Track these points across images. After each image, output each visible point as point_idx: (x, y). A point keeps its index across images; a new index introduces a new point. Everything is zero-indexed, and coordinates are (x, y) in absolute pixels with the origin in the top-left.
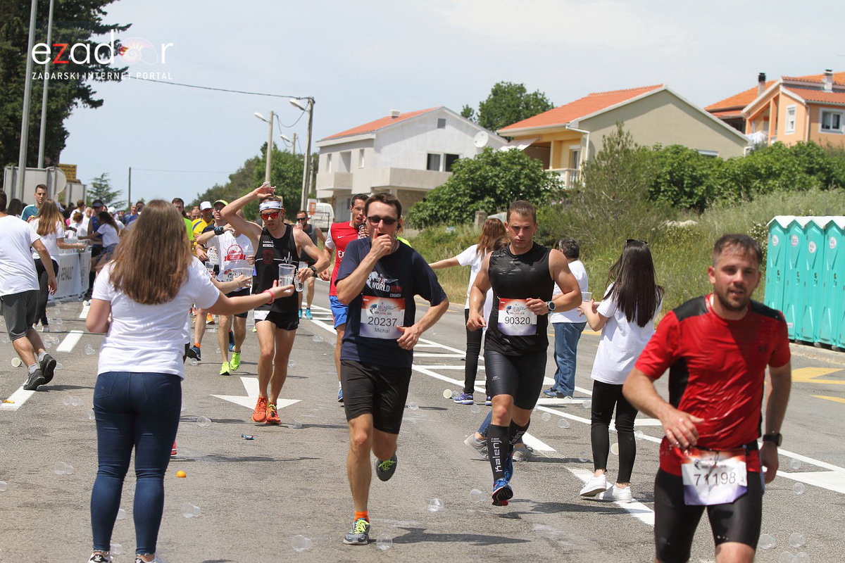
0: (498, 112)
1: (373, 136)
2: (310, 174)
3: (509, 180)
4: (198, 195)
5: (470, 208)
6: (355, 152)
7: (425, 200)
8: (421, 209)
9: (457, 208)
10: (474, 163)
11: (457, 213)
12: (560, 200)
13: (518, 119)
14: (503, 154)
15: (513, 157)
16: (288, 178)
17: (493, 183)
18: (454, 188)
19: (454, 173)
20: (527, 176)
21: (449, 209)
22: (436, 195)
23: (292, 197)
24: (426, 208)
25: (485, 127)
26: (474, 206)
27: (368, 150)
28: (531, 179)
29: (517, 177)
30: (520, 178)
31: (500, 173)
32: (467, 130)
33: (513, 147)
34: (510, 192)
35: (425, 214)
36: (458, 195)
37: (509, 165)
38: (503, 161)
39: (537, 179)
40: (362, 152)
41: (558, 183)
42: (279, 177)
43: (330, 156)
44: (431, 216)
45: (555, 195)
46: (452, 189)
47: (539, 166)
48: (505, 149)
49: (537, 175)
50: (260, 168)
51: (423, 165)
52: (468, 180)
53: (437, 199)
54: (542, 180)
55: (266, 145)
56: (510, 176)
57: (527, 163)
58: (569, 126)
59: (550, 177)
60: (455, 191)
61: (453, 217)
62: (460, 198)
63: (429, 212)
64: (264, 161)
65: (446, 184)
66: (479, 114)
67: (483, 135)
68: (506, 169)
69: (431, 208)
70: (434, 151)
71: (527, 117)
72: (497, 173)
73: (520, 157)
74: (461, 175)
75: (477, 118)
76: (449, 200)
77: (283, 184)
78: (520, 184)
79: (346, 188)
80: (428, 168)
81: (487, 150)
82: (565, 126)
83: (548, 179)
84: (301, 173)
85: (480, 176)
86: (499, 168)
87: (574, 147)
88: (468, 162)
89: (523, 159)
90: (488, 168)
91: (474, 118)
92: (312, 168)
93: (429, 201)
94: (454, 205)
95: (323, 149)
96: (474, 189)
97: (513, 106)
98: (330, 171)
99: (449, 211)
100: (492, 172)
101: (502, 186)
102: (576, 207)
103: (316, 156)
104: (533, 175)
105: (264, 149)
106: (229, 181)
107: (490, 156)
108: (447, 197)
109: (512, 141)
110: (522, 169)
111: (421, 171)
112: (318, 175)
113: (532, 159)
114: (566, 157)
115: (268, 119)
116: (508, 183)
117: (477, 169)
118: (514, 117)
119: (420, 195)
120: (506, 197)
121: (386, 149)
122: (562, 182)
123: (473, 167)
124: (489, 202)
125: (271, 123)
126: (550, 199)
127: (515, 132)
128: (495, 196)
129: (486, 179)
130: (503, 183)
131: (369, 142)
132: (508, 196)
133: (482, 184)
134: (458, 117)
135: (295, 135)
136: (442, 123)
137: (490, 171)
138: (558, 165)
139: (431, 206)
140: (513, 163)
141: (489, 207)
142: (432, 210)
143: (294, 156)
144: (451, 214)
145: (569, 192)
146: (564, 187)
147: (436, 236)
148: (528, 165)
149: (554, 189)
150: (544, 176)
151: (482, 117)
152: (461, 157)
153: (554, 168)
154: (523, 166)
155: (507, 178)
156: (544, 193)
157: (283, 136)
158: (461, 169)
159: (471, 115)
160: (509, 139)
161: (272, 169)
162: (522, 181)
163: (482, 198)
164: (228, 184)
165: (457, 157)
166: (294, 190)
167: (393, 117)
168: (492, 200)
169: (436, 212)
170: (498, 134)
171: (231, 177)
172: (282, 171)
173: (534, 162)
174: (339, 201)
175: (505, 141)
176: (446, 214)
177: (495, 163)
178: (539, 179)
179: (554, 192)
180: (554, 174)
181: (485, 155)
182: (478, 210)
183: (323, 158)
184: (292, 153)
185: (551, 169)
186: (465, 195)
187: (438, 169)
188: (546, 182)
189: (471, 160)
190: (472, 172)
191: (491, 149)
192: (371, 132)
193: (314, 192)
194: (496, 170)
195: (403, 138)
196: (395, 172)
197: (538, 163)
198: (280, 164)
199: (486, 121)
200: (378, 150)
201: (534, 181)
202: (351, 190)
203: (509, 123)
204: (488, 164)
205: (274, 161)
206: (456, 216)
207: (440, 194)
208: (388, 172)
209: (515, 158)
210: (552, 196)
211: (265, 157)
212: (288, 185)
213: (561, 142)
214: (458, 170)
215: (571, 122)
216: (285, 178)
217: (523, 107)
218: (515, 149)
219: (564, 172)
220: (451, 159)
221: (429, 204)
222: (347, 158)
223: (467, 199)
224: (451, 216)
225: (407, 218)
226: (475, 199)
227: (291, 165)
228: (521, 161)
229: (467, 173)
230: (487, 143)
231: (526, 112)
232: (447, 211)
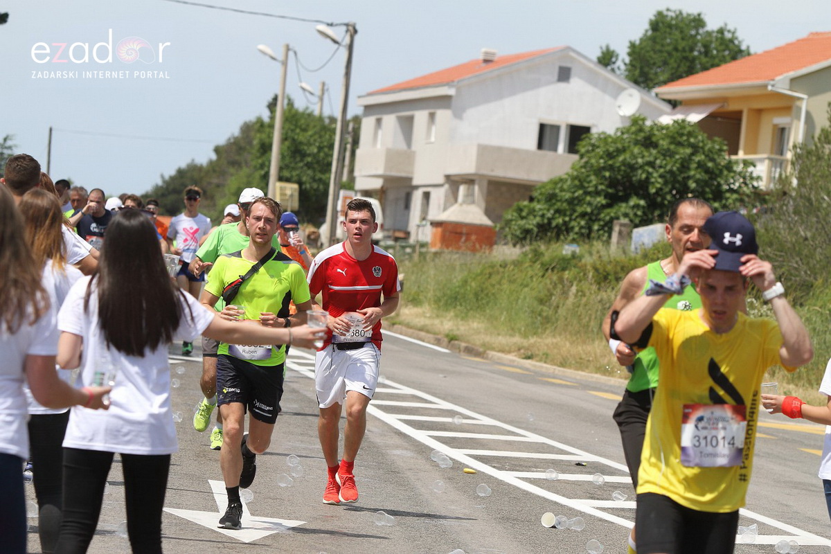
0: (657, 58)
1: (451, 91)
2: (345, 150)
3: (671, 172)
4: (162, 177)
5: (606, 215)
6: (421, 116)
7: (531, 199)
8: (524, 214)
9: (583, 215)
10: (615, 141)
11: (583, 223)
12: (754, 206)
13: (690, 71)
14: (662, 128)
15: (679, 134)
16: (309, 155)
17: (644, 176)
18: (579, 181)
19: (582, 156)
20: (700, 165)
21: (571, 215)
22: (551, 192)
23: (315, 186)
24: (532, 212)
25: (636, 82)
26: (612, 212)
27: (442, 114)
28: (707, 171)
29: (684, 166)
30: (689, 169)
31: (656, 159)
32: (605, 87)
33: (679, 117)
34: (670, 192)
35: (532, 223)
36: (587, 193)
37: (672, 147)
38: (663, 139)
39: (717, 172)
40: (432, 116)
41: (752, 178)
42: (295, 151)
43: (379, 121)
44: (540, 226)
45: (746, 199)
46: (577, 182)
47: (721, 150)
48: (667, 120)
49: (717, 165)
50: (264, 136)
51: (531, 142)
52: (604, 169)
53: (551, 198)
54: (725, 172)
55: (275, 99)
56: (672, 165)
57: (701, 144)
58: (773, 86)
59: (739, 168)
60: (581, 187)
61: (577, 229)
62: (588, 198)
63: (538, 219)
64: (271, 126)
65: (567, 174)
66: (627, 60)
67: (631, 95)
68: (667, 154)
69: (541, 213)
70: (550, 119)
71: (705, 68)
72: (651, 159)
73: (690, 134)
74: (593, 161)
75: (623, 67)
76: (572, 202)
77: (301, 164)
78: (689, 178)
79: (403, 174)
80: (540, 145)
81: (636, 121)
82: (765, 86)
83: (735, 172)
84: (331, 147)
85: (624, 163)
86: (654, 152)
87: (780, 120)
88: (605, 139)
89: (696, 137)
90: (636, 150)
91: (619, 68)
92: (350, 140)
93: (539, 201)
94: (579, 210)
95: (369, 109)
96: (612, 183)
97: (684, 50)
98: (379, 146)
99: (571, 220)
100: (643, 157)
101: (660, 180)
102: (778, 218)
103: (357, 120)
104: (710, 165)
105: (272, 106)
106: (214, 157)
107: (641, 130)
108: (567, 195)
109: (679, 108)
110: (693, 154)
111: (527, 152)
112: (358, 152)
113: (710, 137)
114: (766, 137)
115: (281, 57)
116: (668, 176)
117: (620, 151)
118: (683, 68)
119: (524, 190)
120: (664, 198)
121: (472, 113)
122: (759, 178)
123: (613, 148)
124: (637, 206)
125: (285, 63)
126: (738, 204)
127: (684, 92)
128: (646, 196)
129: (633, 168)
130: (661, 176)
131: (444, 101)
132: (669, 197)
133: (627, 177)
134: (592, 66)
135: (324, 84)
136: (564, 74)
137: (639, 156)
138: (752, 149)
139: (540, 209)
140: (680, 144)
141: (635, 215)
142: (543, 216)
143: (321, 118)
144: (573, 224)
145: (768, 194)
146: (762, 185)
147: (546, 258)
148: (702, 148)
149: (745, 189)
150: (729, 167)
151: (632, 66)
152: (594, 131)
153: (746, 153)
154: (696, 149)
155: (668, 168)
156: (728, 195)
157: (304, 85)
158: (593, 150)
159: (614, 63)
160: (674, 104)
161: (284, 139)
162: (692, 173)
163: (625, 199)
164: (211, 162)
165: (586, 130)
166: (319, 175)
167: (486, 61)
168: (642, 202)
169: (550, 220)
170: (657, 95)
171: (217, 150)
172: (301, 143)
173: (714, 142)
174: (391, 196)
175: (667, 108)
176: (565, 223)
177: (648, 142)
178: (721, 171)
179: (744, 194)
180: (747, 163)
181: (633, 129)
182: (618, 218)
183: (368, 124)
184: (317, 113)
185: (741, 155)
186: (597, 193)
187: (555, 149)
188: (733, 178)
189: (610, 136)
190: (610, 155)
191: (644, 120)
192: (448, 84)
193: (352, 179)
194: (651, 154)
195: (500, 96)
196: (484, 151)
197: (721, 144)
198: (298, 131)
199: (637, 72)
200: (458, 115)
201: (713, 174)
202: (410, 179)
203: (675, 77)
204: (637, 143)
205: (287, 125)
206: (581, 228)
207: (557, 191)
208: (474, 152)
209: (682, 135)
210: (741, 201)
211: (272, 118)
212: (309, 165)
213: (759, 112)
214: (588, 152)
215: (778, 78)
216: (304, 155)
217: (700, 52)
218: (683, 121)
219: (762, 160)
220: (578, 134)
221: (538, 206)
222: (407, 125)
223: (601, 200)
224: (573, 228)
225: (502, 228)
226: (613, 200)
227: (315, 133)
228: (692, 140)
229: (601, 158)
230: (638, 110)
231: (704, 60)
232: (567, 219)
